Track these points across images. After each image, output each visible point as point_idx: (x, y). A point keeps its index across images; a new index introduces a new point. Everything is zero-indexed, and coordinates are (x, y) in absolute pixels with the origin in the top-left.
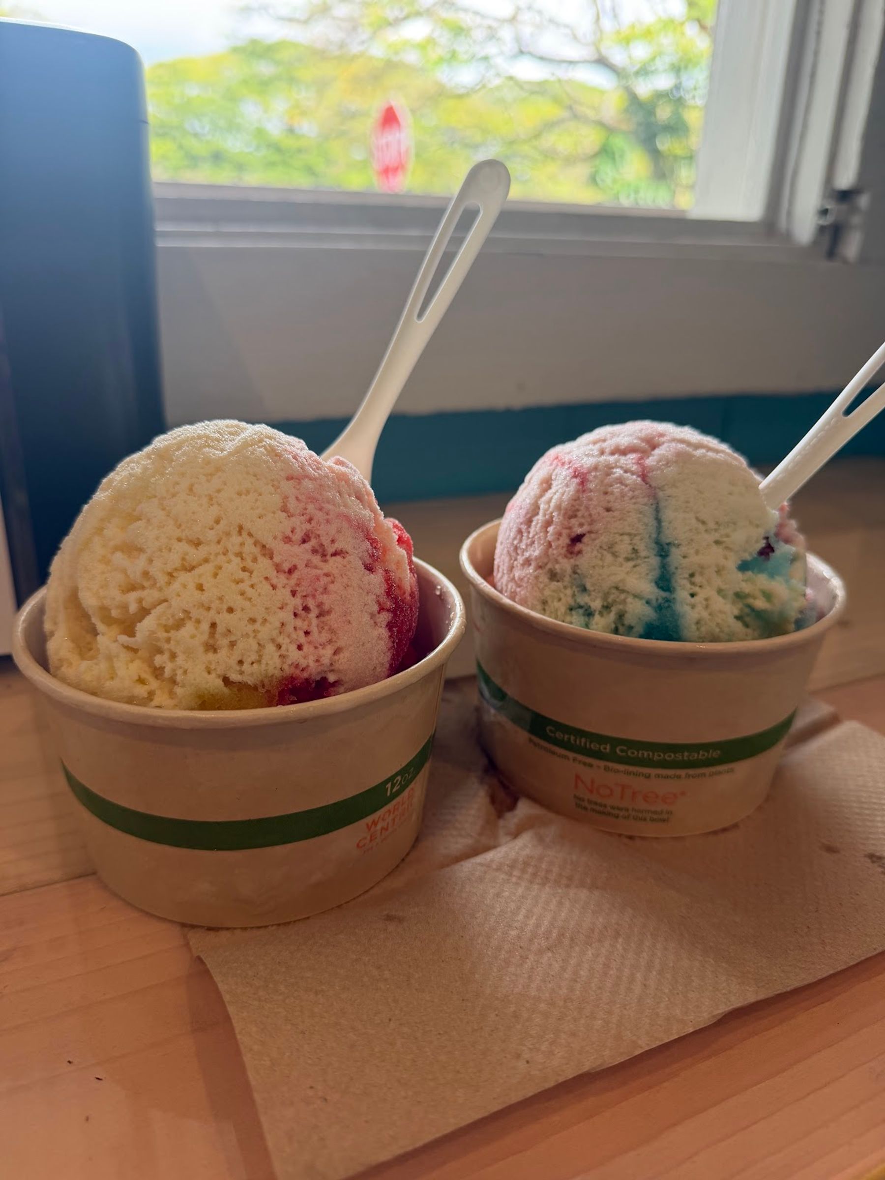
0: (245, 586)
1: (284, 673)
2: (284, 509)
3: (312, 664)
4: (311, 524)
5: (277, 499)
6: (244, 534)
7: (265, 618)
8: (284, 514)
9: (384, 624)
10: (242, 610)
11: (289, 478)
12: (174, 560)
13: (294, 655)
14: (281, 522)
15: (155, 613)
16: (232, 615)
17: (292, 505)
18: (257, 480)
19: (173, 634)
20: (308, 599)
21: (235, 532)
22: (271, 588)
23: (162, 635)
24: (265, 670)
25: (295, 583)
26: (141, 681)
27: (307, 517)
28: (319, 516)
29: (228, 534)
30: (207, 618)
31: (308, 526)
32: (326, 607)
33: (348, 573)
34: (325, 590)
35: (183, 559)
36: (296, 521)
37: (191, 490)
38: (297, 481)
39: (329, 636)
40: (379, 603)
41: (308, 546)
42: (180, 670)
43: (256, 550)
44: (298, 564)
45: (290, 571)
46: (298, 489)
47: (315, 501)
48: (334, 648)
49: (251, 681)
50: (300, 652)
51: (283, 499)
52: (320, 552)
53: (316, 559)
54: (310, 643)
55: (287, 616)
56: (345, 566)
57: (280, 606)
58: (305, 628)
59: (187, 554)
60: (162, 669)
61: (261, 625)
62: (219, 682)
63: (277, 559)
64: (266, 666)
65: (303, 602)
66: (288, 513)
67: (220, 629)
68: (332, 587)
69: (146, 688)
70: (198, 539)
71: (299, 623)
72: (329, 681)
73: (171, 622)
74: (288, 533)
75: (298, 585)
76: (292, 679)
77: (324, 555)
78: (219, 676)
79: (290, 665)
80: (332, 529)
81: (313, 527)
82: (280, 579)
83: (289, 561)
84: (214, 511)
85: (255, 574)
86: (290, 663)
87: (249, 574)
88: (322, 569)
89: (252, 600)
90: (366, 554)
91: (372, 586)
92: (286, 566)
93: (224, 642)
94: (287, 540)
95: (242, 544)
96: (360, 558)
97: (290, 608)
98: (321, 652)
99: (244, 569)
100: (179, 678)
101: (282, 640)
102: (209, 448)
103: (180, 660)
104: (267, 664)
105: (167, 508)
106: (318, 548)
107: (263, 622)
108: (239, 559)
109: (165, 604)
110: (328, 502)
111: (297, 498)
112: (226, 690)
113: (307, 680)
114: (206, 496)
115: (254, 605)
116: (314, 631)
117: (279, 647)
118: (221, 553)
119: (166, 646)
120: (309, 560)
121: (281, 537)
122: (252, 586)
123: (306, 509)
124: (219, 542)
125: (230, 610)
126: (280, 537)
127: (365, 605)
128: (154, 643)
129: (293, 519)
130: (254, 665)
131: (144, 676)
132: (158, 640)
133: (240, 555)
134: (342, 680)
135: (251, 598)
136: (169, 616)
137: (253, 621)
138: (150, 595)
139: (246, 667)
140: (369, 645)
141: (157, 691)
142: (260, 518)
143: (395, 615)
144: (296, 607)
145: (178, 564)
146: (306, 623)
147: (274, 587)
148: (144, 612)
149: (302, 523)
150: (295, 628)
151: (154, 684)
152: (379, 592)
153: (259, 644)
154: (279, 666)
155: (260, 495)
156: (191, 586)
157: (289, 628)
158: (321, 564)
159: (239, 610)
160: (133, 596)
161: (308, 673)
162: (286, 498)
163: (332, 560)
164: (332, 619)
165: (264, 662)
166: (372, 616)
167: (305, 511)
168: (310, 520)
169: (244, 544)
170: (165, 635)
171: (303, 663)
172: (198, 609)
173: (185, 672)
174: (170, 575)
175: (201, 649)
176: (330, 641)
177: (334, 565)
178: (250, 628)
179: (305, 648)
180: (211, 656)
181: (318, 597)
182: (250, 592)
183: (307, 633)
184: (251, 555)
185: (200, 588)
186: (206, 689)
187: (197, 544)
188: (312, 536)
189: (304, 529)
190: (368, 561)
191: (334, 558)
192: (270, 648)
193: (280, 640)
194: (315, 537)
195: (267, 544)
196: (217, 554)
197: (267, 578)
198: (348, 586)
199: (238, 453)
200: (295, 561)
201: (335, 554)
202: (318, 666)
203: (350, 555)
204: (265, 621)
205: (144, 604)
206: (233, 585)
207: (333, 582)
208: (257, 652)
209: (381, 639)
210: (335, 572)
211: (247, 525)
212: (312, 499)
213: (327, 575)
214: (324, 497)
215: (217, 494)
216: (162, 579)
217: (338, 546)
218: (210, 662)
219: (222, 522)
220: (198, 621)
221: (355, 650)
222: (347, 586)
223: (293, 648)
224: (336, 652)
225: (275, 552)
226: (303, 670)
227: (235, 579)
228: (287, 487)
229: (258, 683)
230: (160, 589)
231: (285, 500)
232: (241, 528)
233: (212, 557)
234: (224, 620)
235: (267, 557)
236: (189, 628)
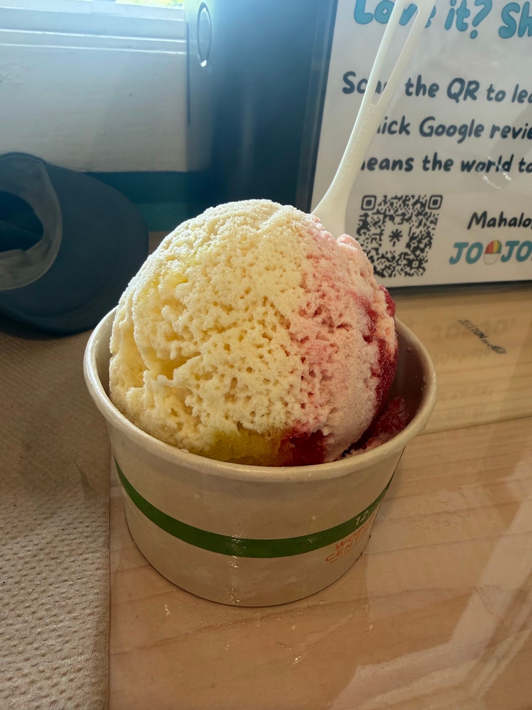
0: (263, 351)
1: (288, 427)
2: (303, 286)
3: (311, 421)
4: (323, 299)
5: (297, 276)
6: (268, 305)
7: (277, 380)
8: (303, 290)
9: (373, 387)
10: (260, 370)
11: (309, 257)
12: (208, 321)
13: (297, 412)
14: (299, 297)
15: (189, 362)
16: (251, 374)
17: (310, 282)
18: (283, 257)
19: (202, 383)
20: (315, 366)
21: (260, 302)
22: (286, 355)
23: (193, 382)
24: (272, 423)
25: (306, 351)
26: (174, 413)
27: (320, 293)
28: (332, 293)
29: (254, 303)
30: (230, 373)
31: (320, 301)
32: (329, 374)
33: (351, 345)
34: (330, 360)
35: (217, 321)
36: (312, 297)
37: (229, 261)
38: (316, 260)
39: (328, 397)
40: (372, 369)
41: (319, 319)
42: (204, 413)
43: (275, 320)
44: (309, 335)
45: (303, 341)
46: (316, 267)
47: (329, 279)
48: (332, 407)
49: (260, 430)
50: (303, 410)
51: (302, 276)
52: (329, 324)
53: (324, 331)
54: (312, 403)
55: (295, 379)
56: (348, 338)
57: (291, 370)
58: (310, 390)
59: (219, 317)
60: (191, 408)
61: (273, 385)
62: (234, 427)
63: (292, 329)
64: (274, 420)
65: (310, 368)
66: (305, 289)
67: (240, 384)
68: (335, 357)
69: (177, 419)
70: (230, 305)
71: (304, 385)
72: (323, 434)
73: (201, 373)
74: (304, 306)
75: (307, 353)
76: (294, 430)
77: (331, 326)
78: (234, 422)
79: (293, 421)
80: (341, 305)
81: (325, 302)
82: (294, 348)
83: (303, 333)
84: (246, 283)
85: (273, 341)
86: (293, 419)
87: (269, 341)
88: (328, 340)
89: (268, 364)
90: (366, 327)
91: (369, 356)
92: (300, 337)
93: (242, 395)
94: (303, 313)
95: (266, 313)
96: (361, 331)
97: (299, 373)
98: (320, 411)
99: (265, 336)
100: (203, 419)
101: (289, 399)
102: (247, 225)
103: (205, 405)
104: (274, 418)
105: (209, 275)
106: (327, 320)
107: (274, 383)
108: (262, 326)
109: (198, 357)
110: (339, 280)
111: (314, 275)
112: (239, 434)
113: (305, 433)
114: (241, 268)
115: (269, 369)
116: (317, 394)
117: (286, 404)
118: (247, 319)
119: (194, 391)
120: (319, 333)
121: (298, 311)
122: (270, 352)
123: (320, 286)
124: (247, 309)
125: (250, 370)
126: (297, 309)
127: (361, 372)
128: (187, 387)
129: (310, 295)
130: (264, 417)
131: (176, 409)
132: (189, 385)
133: (262, 323)
134: (334, 434)
135: (268, 363)
136: (201, 368)
137: (267, 381)
138: (188, 347)
139: (257, 419)
140: (359, 406)
141: (184, 424)
142: (282, 292)
143: (384, 379)
144: (305, 372)
145: (212, 325)
146: (310, 386)
147: (287, 354)
148: (181, 360)
149: (316, 299)
150: (301, 390)
151: (183, 417)
152: (373, 361)
153: (270, 401)
154: (284, 421)
155: (284, 271)
156: (220, 345)
157: (297, 391)
158: (329, 336)
159: (257, 371)
160: (174, 345)
161: (308, 428)
162: (305, 275)
163: (338, 332)
164: (333, 384)
165: (272, 415)
166: (365, 381)
167: (320, 288)
168: (323, 296)
169: (267, 313)
170: (196, 382)
171: (304, 419)
172: (224, 365)
173: (208, 415)
174: (206, 332)
175: (223, 399)
176: (328, 402)
177: (339, 336)
178: (264, 387)
179: (307, 407)
180: (230, 405)
181: (323, 364)
182: (267, 356)
183: (310, 394)
184: (272, 325)
185: (227, 347)
186: (223, 431)
187: (229, 309)
188: (323, 310)
189: (317, 304)
190: (367, 333)
191: (339, 330)
192: (279, 405)
193: (287, 399)
194: (326, 311)
195: (286, 315)
196: (244, 321)
197: (282, 346)
198: (349, 356)
199: (270, 232)
200: (308, 333)
201: (341, 326)
202: (317, 422)
203: (353, 329)
204: (276, 382)
205: (183, 353)
206: (254, 349)
207: (336, 352)
208: (267, 407)
209: (370, 400)
210: (340, 343)
211: (271, 298)
212: (327, 278)
213: (332, 345)
214: (336, 276)
215: (250, 268)
216: (198, 337)
217: (345, 319)
218: (228, 410)
219: (251, 293)
220: (223, 376)
221: (348, 411)
222: (347, 356)
223: (297, 406)
224: (333, 411)
225: (291, 323)
226: (303, 425)
227: (256, 344)
228: (307, 265)
229: (265, 432)
230: (196, 343)
231: (304, 277)
232: (266, 299)
233: (240, 322)
234: (243, 376)
235: (284, 326)
236: (215, 381)
